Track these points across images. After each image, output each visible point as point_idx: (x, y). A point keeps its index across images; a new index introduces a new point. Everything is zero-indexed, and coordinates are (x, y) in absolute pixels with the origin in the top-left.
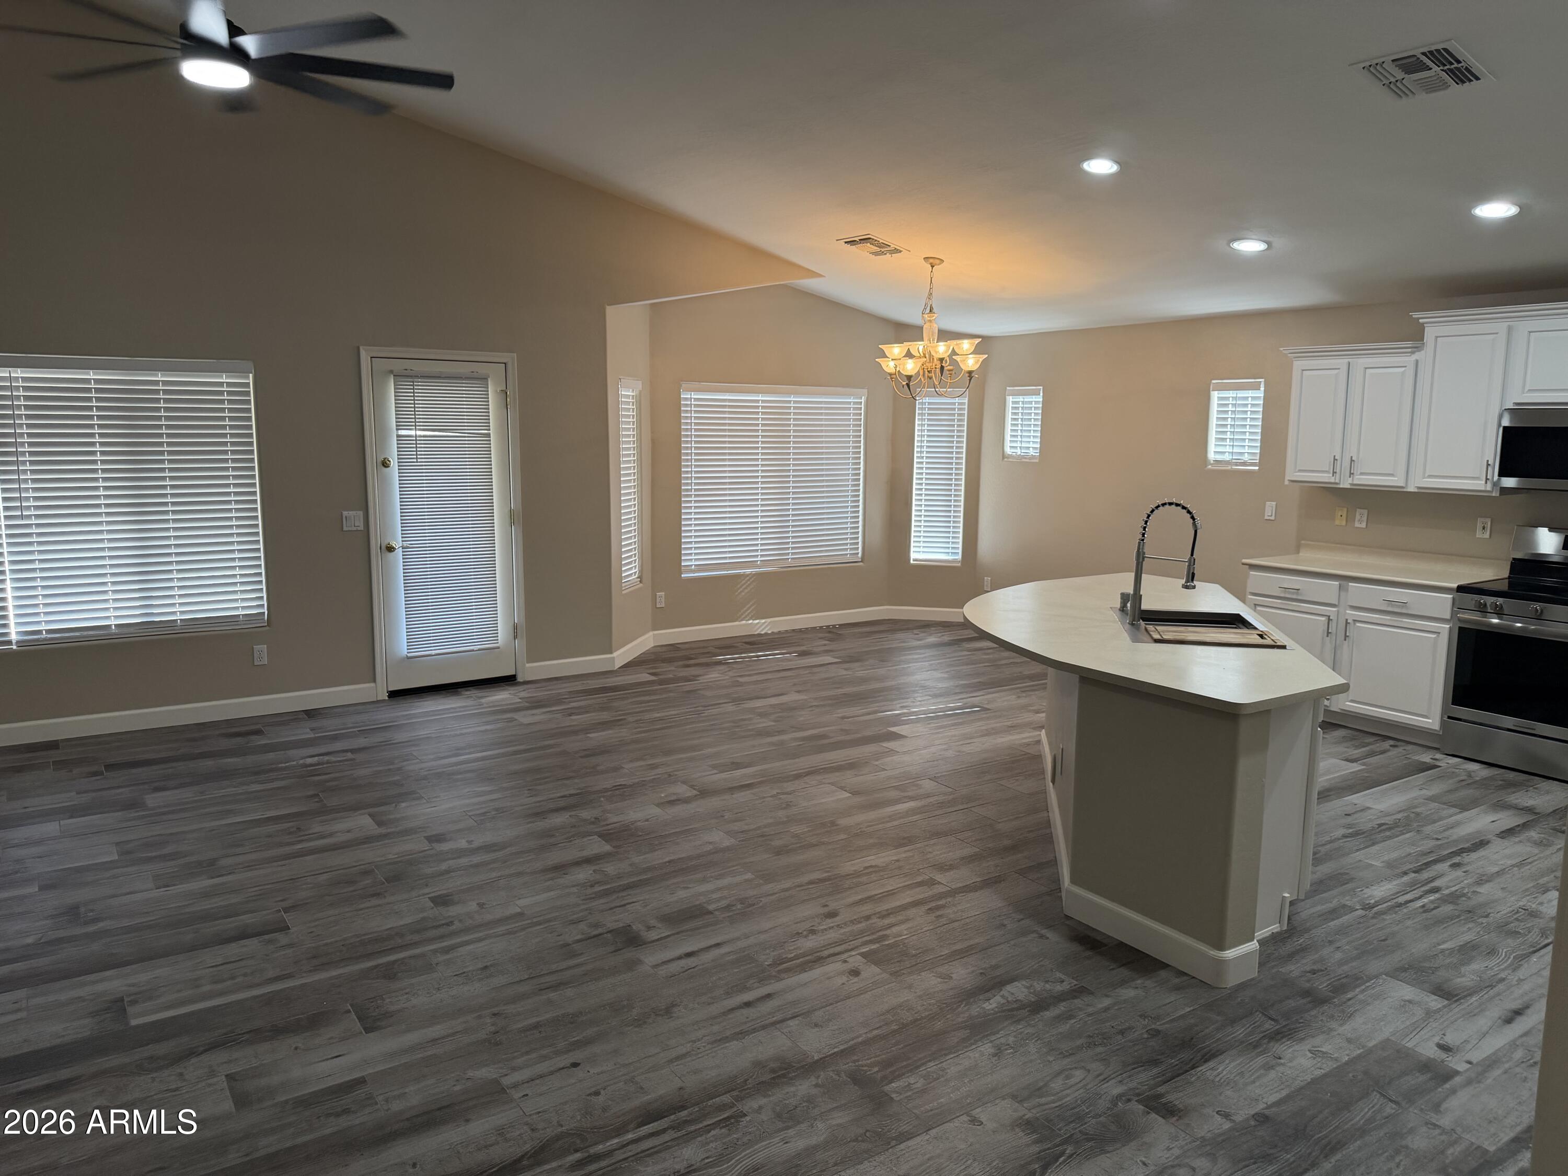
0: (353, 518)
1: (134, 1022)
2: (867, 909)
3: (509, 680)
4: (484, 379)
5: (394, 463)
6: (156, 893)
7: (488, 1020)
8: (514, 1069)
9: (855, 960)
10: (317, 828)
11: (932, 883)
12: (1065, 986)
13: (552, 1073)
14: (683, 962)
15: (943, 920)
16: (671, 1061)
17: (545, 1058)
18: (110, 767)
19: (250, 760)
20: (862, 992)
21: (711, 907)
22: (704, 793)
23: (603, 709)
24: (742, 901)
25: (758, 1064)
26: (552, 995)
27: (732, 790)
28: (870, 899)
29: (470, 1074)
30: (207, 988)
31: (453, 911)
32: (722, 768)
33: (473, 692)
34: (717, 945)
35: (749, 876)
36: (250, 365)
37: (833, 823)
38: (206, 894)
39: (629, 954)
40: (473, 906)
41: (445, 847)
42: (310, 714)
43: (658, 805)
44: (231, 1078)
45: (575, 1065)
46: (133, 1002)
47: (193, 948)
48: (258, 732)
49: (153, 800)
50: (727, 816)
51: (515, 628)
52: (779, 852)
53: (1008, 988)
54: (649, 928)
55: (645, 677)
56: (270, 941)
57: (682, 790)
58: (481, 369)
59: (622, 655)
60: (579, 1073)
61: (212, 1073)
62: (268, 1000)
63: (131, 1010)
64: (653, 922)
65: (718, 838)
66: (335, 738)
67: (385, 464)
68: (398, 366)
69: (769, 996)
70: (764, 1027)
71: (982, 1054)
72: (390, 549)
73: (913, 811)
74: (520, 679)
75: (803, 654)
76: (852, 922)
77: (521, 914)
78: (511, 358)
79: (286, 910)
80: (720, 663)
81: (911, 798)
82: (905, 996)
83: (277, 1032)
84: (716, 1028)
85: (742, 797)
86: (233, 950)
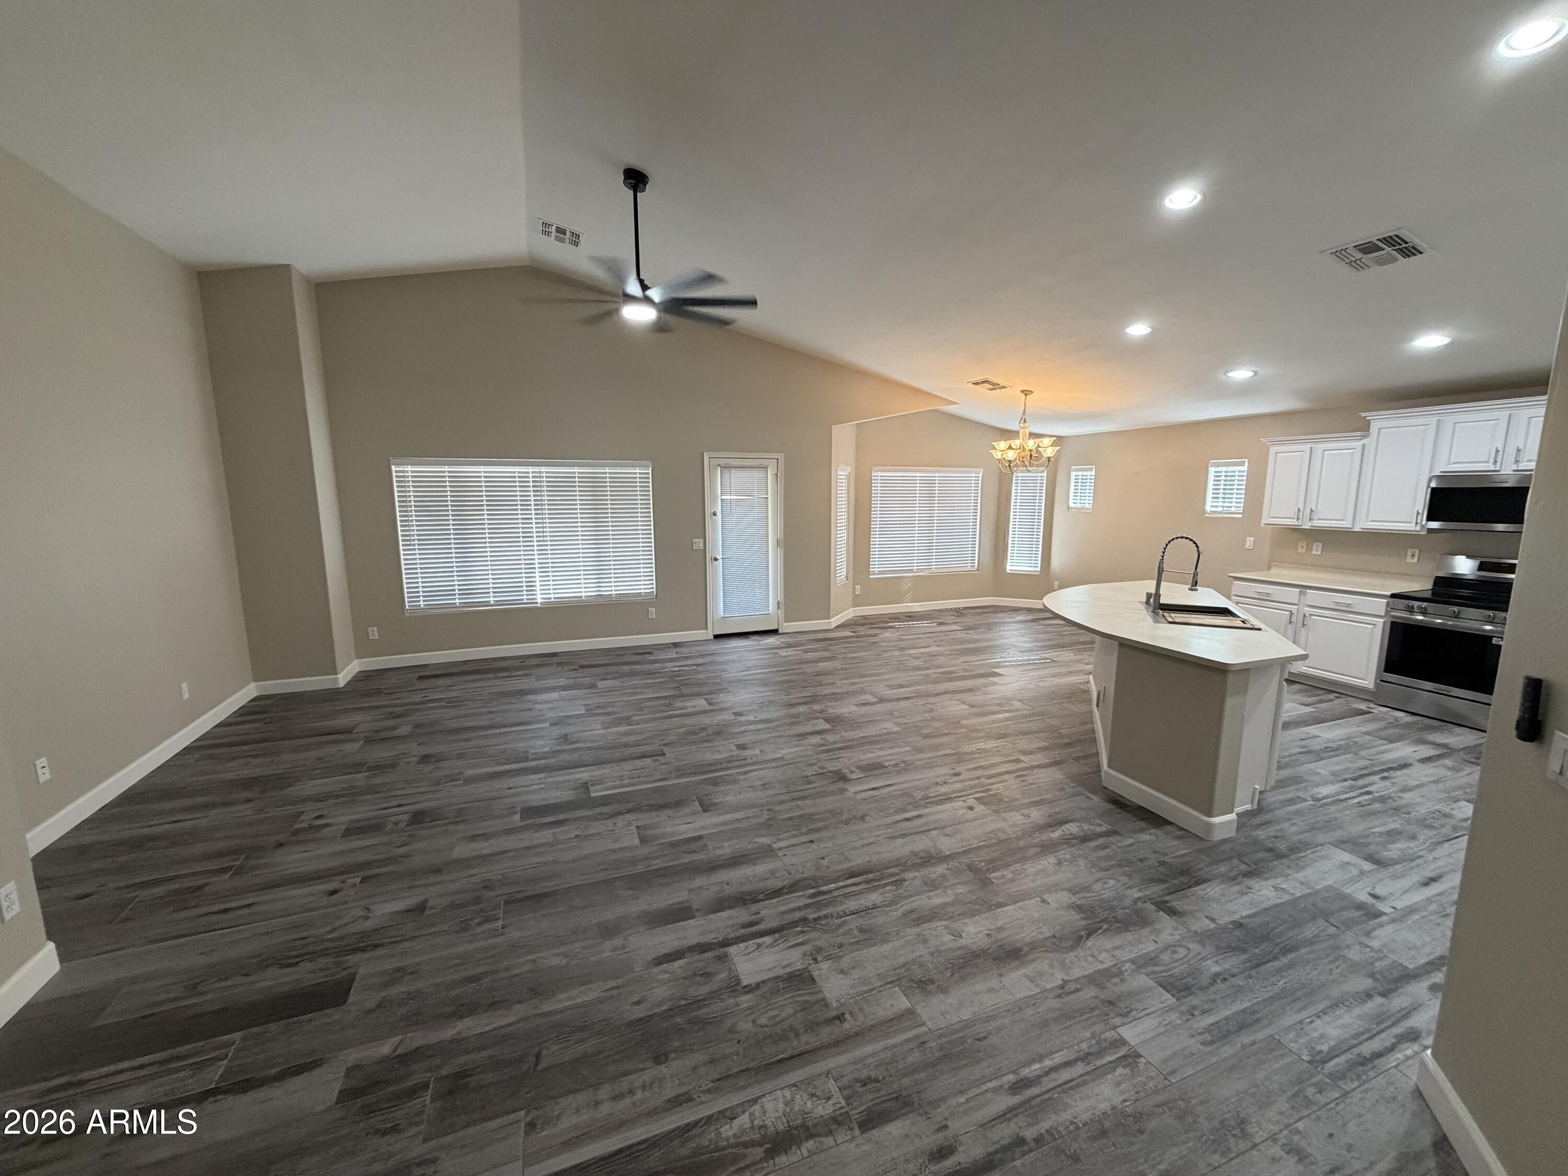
0: (698, 543)
1: (593, 795)
2: (978, 773)
3: (775, 632)
4: (766, 468)
5: (719, 513)
6: (602, 731)
7: (766, 813)
8: (779, 840)
9: (971, 801)
10: (678, 704)
11: (1018, 761)
12: (1103, 829)
13: (799, 845)
14: (871, 793)
15: (1026, 783)
16: (863, 846)
17: (795, 836)
18: (582, 667)
19: (647, 667)
20: (975, 819)
21: (886, 764)
22: (882, 700)
23: (826, 650)
24: (904, 762)
25: (913, 853)
26: (799, 803)
27: (899, 700)
28: (981, 767)
29: (756, 840)
30: (626, 781)
31: (746, 753)
32: (891, 687)
33: (756, 637)
34: (890, 785)
35: (908, 749)
36: (650, 463)
37: (958, 722)
38: (626, 734)
39: (841, 785)
40: (757, 751)
41: (743, 719)
42: (676, 645)
43: (856, 705)
44: (637, 827)
45: (811, 842)
46: (592, 785)
47: (621, 760)
48: (650, 653)
49: (601, 684)
50: (896, 714)
51: (778, 603)
52: (926, 736)
53: (1066, 826)
54: (851, 772)
55: (849, 634)
56: (655, 761)
57: (869, 698)
58: (765, 463)
59: (835, 621)
60: (814, 846)
61: (629, 824)
62: (655, 790)
63: (591, 788)
64: (853, 769)
65: (890, 726)
66: (687, 658)
67: (715, 514)
68: (723, 462)
69: (920, 816)
70: (918, 833)
71: (1049, 863)
72: (716, 559)
73: (1007, 719)
74: (780, 631)
75: (940, 624)
76: (969, 780)
77: (782, 758)
78: (781, 456)
79: (664, 745)
80: (891, 627)
81: (1006, 711)
82: (1001, 825)
83: (660, 807)
84: (889, 830)
85: (903, 704)
86: (639, 763)
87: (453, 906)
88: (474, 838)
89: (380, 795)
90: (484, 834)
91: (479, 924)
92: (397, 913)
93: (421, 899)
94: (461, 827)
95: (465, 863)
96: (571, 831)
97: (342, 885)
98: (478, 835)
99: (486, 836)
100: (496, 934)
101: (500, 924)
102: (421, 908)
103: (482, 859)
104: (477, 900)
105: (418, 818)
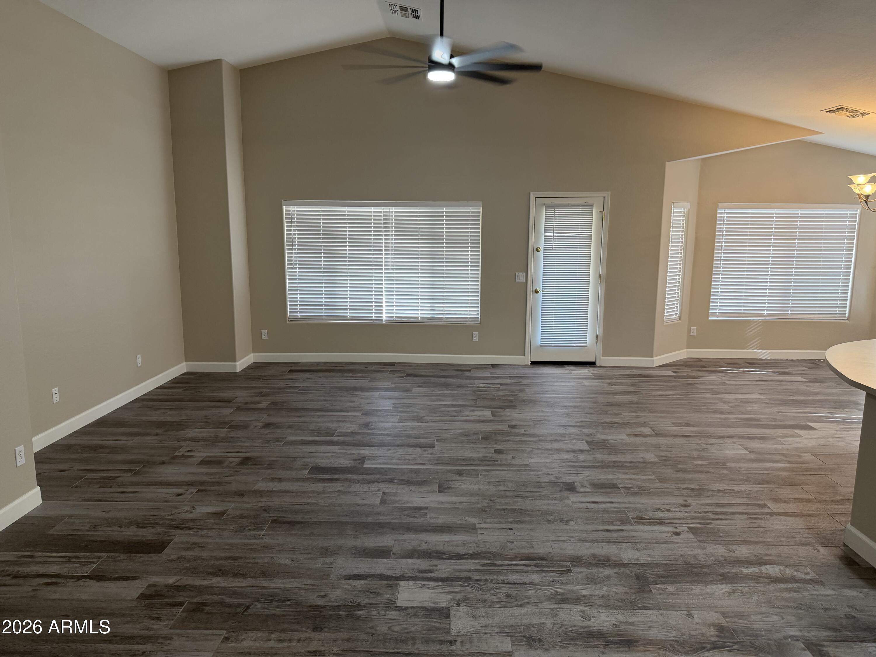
0: (520, 276)
1: (365, 466)
2: (709, 509)
3: (592, 364)
4: (591, 206)
5: (542, 249)
6: (397, 424)
7: (487, 501)
8: (485, 522)
9: (683, 528)
10: (467, 412)
11: (764, 506)
12: (808, 577)
13: (499, 529)
14: (588, 505)
15: (753, 525)
16: (554, 541)
17: (500, 522)
18: (408, 375)
19: (459, 381)
20: (675, 543)
21: (620, 486)
22: (658, 434)
23: (632, 385)
24: (639, 487)
25: (594, 556)
26: (519, 500)
27: (675, 436)
28: (717, 505)
29: (467, 518)
30: (394, 461)
31: (500, 456)
32: (675, 424)
34: (612, 502)
35: (653, 477)
36: (481, 203)
37: (724, 464)
38: (413, 428)
39: (566, 494)
40: (510, 457)
41: (514, 430)
42: (494, 366)
43: (627, 435)
44: (384, 493)
45: (511, 529)
46: (368, 459)
47: (398, 446)
48: (469, 371)
49: (415, 390)
50: (663, 448)
51: (597, 337)
52: (678, 471)
53: (768, 567)
54: (583, 486)
55: (669, 373)
56: (425, 450)
57: (647, 431)
58: (590, 201)
59: (658, 360)
60: (510, 532)
61: (379, 490)
62: (411, 471)
63: (366, 462)
64: (586, 484)
65: (650, 457)
66: (497, 378)
67: (538, 250)
68: (548, 201)
69: (622, 530)
70: (608, 542)
71: (722, 590)
72: (537, 292)
74: (597, 364)
76: (695, 512)
77: (528, 465)
78: (607, 194)
79: (437, 440)
82: (699, 552)
83: (408, 482)
84: (585, 535)
85: (678, 440)
86: (411, 450)
87: (241, 517)
88: (273, 479)
89: (230, 444)
90: (280, 479)
91: (250, 530)
92: (208, 513)
93: (225, 508)
94: (269, 471)
95: (260, 493)
96: (337, 486)
97: (186, 492)
98: (276, 478)
99: (280, 480)
100: (258, 537)
101: (263, 532)
102: (223, 513)
103: (271, 493)
104: (256, 517)
105: (245, 461)
